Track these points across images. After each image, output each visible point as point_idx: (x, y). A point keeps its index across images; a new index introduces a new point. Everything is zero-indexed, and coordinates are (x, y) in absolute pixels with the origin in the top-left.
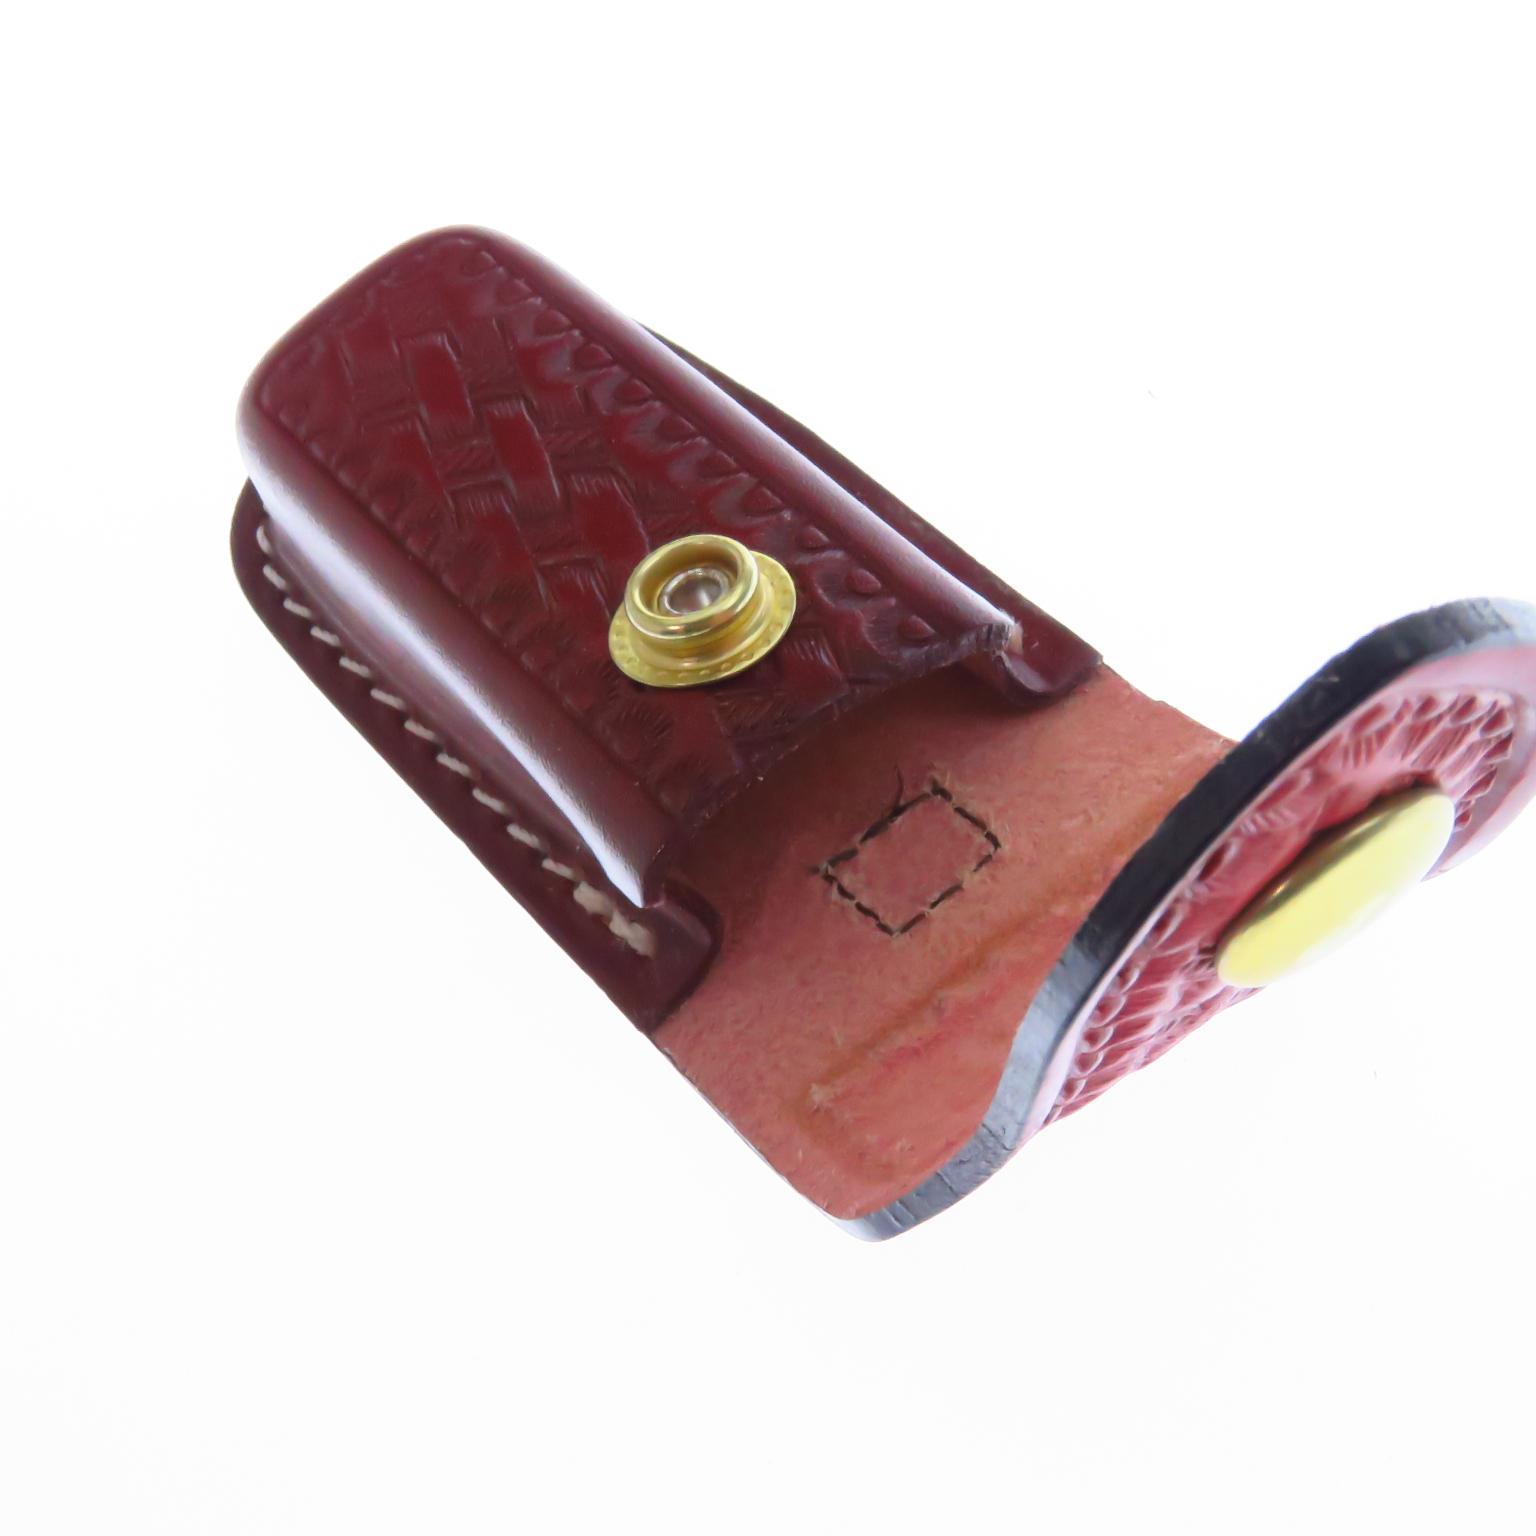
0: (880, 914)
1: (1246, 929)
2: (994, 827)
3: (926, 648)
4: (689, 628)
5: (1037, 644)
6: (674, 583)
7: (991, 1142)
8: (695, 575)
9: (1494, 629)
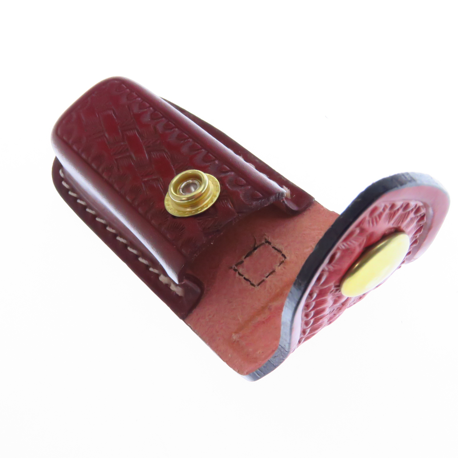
0: (251, 280)
1: (348, 278)
2: (284, 252)
3: (260, 201)
4: (188, 199)
5: (295, 196)
6: (183, 185)
7: (282, 350)
8: (189, 182)
9: (410, 181)
